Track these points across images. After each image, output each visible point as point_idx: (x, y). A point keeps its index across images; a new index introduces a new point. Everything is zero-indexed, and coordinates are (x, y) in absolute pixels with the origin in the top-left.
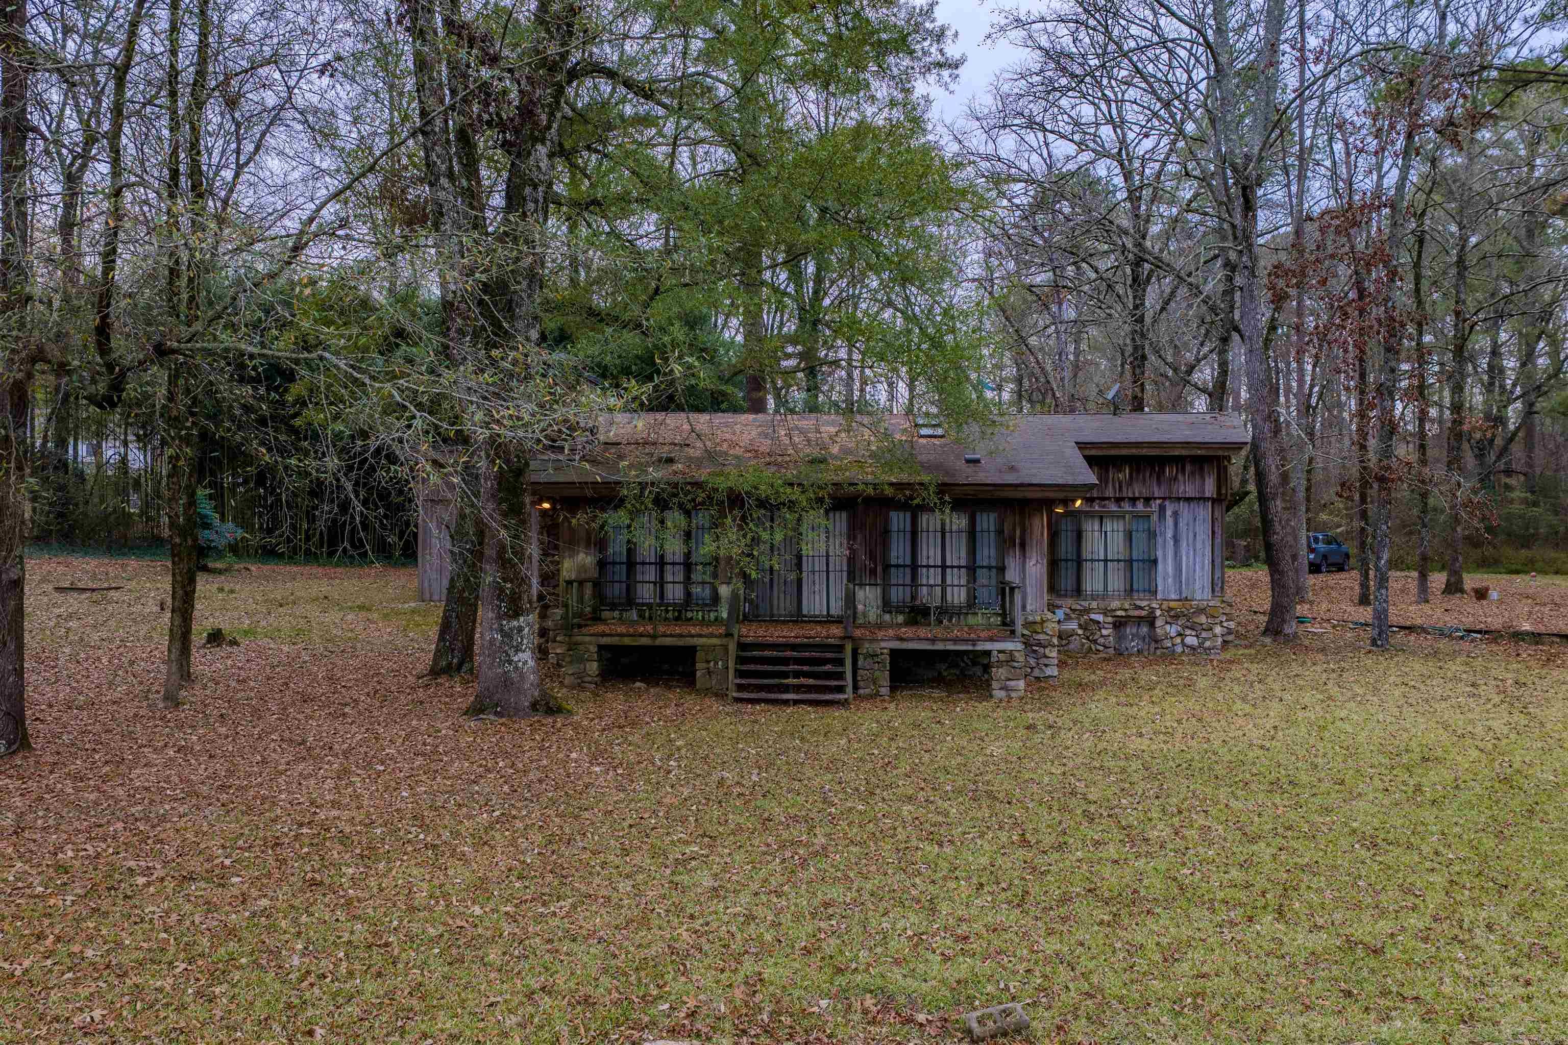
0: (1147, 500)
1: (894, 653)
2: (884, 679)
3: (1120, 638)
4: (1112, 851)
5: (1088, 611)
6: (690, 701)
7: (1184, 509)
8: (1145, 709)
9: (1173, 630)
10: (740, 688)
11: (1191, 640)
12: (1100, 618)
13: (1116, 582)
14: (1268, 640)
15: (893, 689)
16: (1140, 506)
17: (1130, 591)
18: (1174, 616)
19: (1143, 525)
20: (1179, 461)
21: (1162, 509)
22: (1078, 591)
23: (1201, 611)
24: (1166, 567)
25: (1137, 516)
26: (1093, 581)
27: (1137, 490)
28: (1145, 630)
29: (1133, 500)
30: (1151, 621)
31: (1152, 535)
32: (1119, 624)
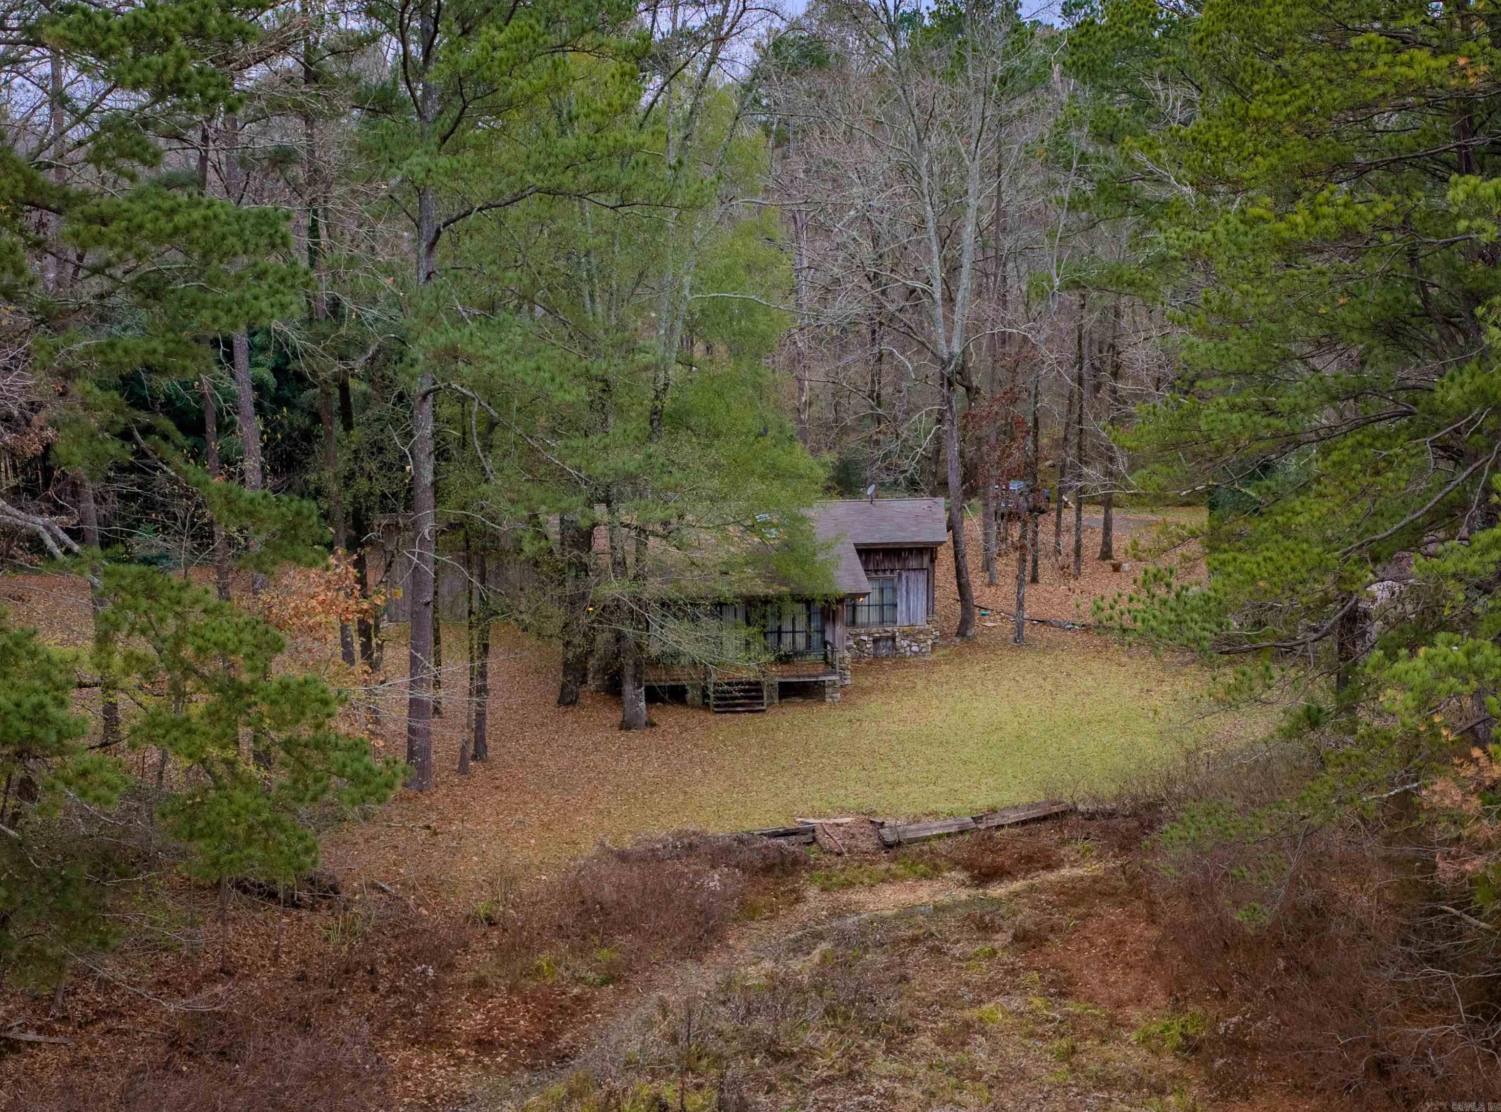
0: (892, 571)
1: (780, 683)
2: (776, 695)
3: (876, 648)
4: (890, 770)
5: (859, 635)
6: (681, 709)
7: (912, 574)
8: (895, 706)
9: (905, 643)
10: (717, 706)
11: (915, 648)
12: (865, 638)
13: (874, 617)
14: (958, 640)
15: (781, 697)
16: (888, 574)
17: (882, 622)
18: (906, 636)
19: (889, 585)
20: (910, 550)
21: (900, 575)
22: (853, 623)
23: (920, 632)
24: (902, 607)
25: (885, 579)
26: (862, 616)
27: (887, 565)
28: (890, 643)
29: (884, 571)
30: (893, 639)
31: (894, 590)
32: (876, 641)
